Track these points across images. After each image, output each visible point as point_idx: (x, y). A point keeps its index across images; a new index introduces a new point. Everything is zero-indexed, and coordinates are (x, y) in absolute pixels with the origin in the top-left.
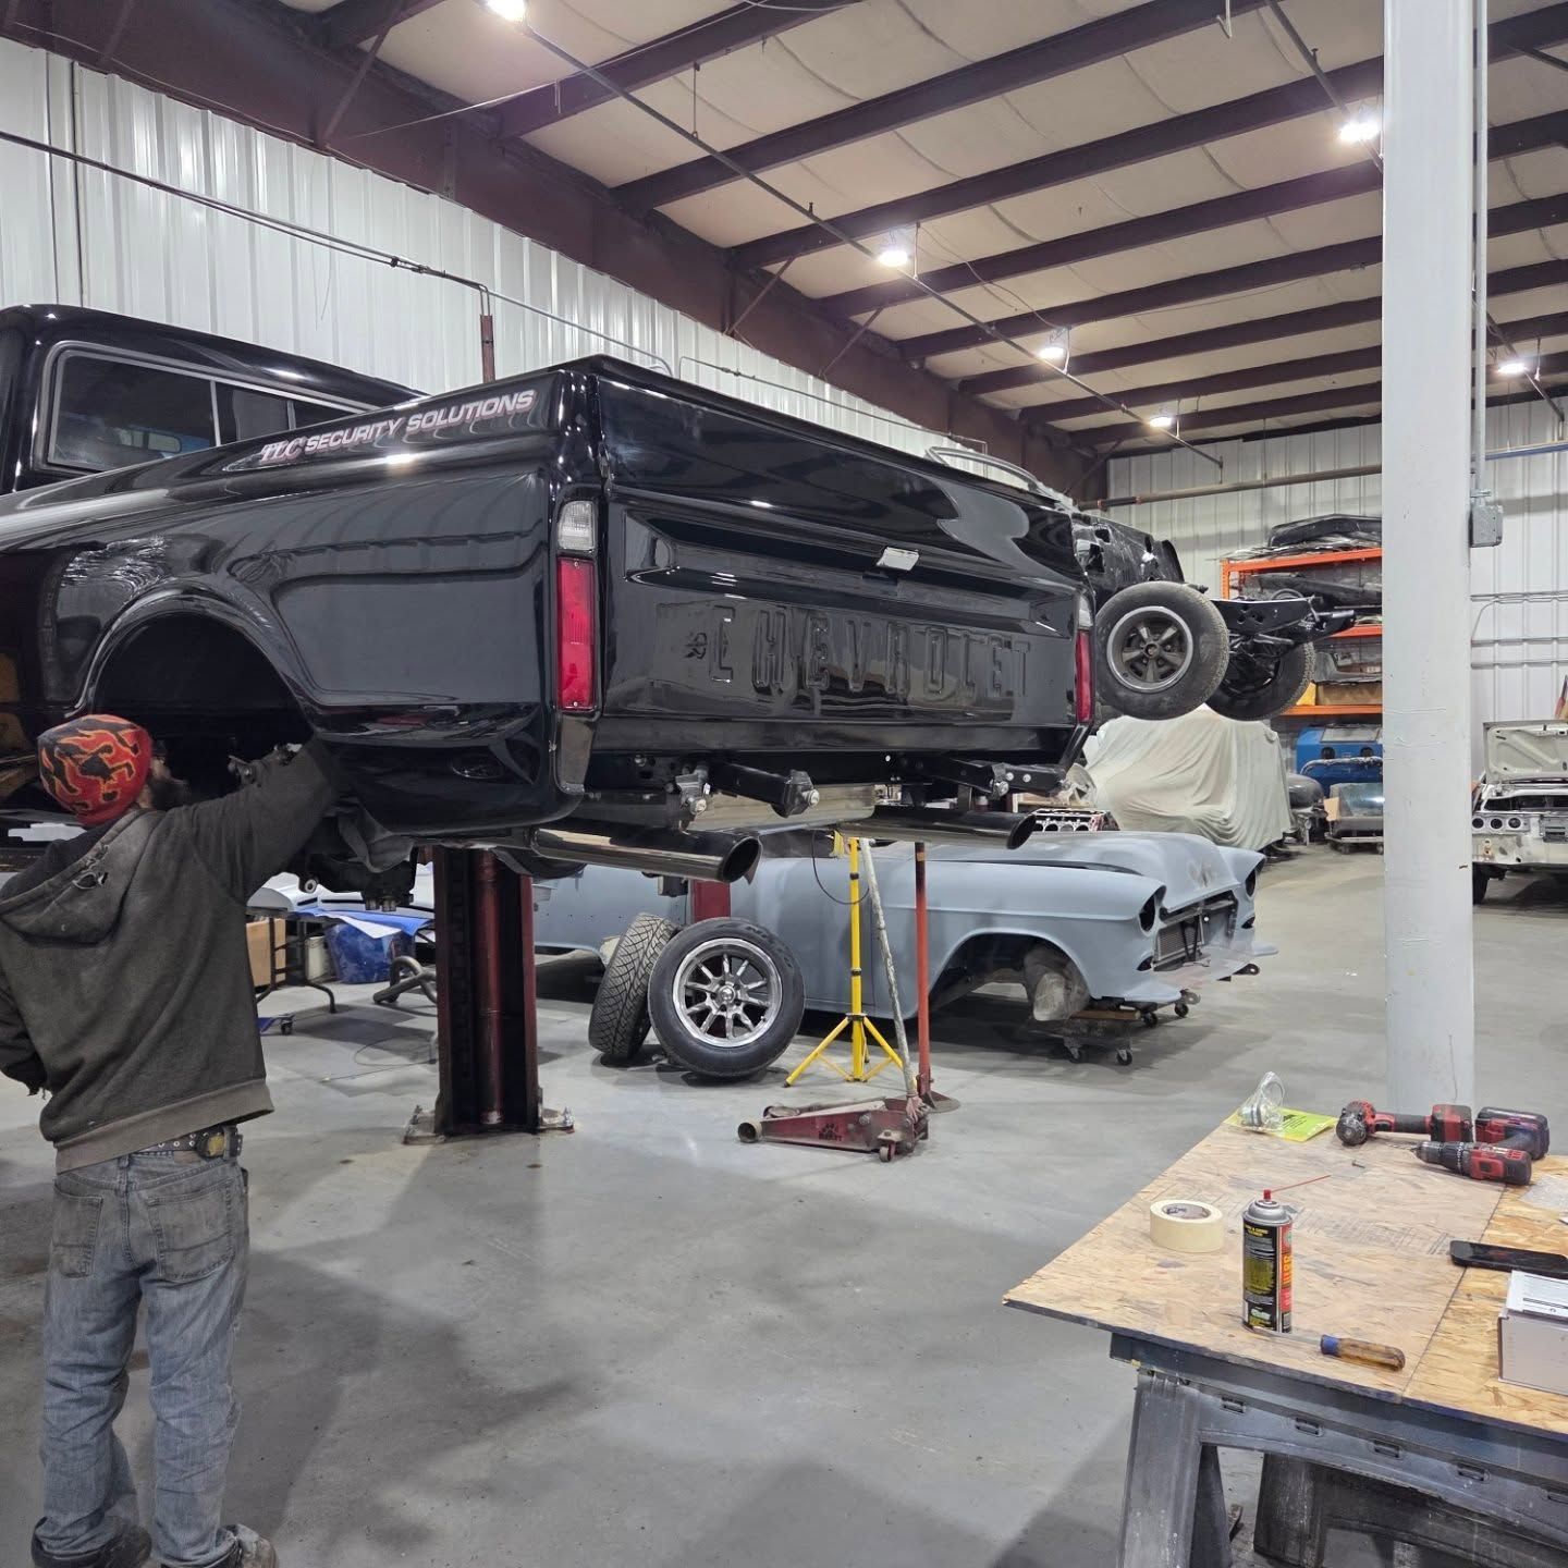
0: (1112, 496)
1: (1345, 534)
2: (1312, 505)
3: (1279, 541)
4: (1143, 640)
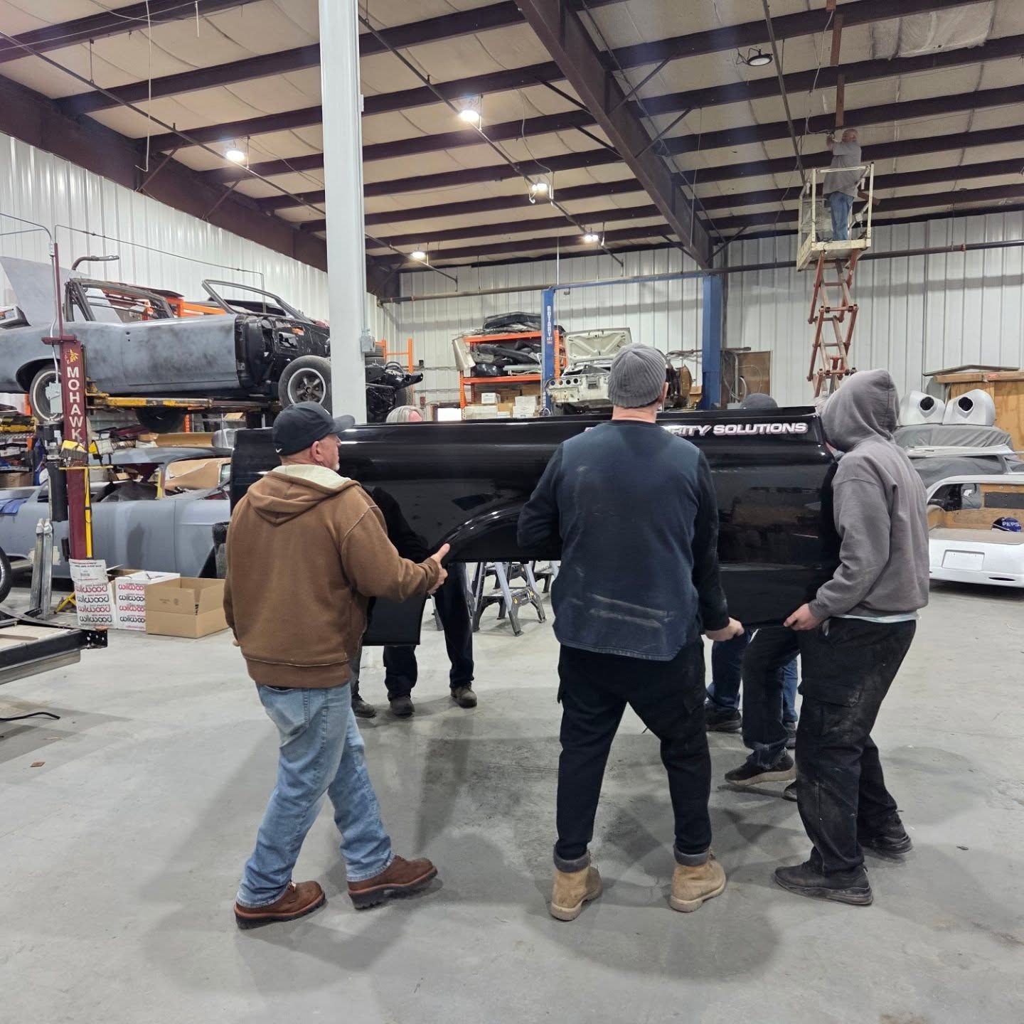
0: (402, 295)
1: (522, 323)
2: (508, 306)
3: (487, 326)
4: (305, 385)
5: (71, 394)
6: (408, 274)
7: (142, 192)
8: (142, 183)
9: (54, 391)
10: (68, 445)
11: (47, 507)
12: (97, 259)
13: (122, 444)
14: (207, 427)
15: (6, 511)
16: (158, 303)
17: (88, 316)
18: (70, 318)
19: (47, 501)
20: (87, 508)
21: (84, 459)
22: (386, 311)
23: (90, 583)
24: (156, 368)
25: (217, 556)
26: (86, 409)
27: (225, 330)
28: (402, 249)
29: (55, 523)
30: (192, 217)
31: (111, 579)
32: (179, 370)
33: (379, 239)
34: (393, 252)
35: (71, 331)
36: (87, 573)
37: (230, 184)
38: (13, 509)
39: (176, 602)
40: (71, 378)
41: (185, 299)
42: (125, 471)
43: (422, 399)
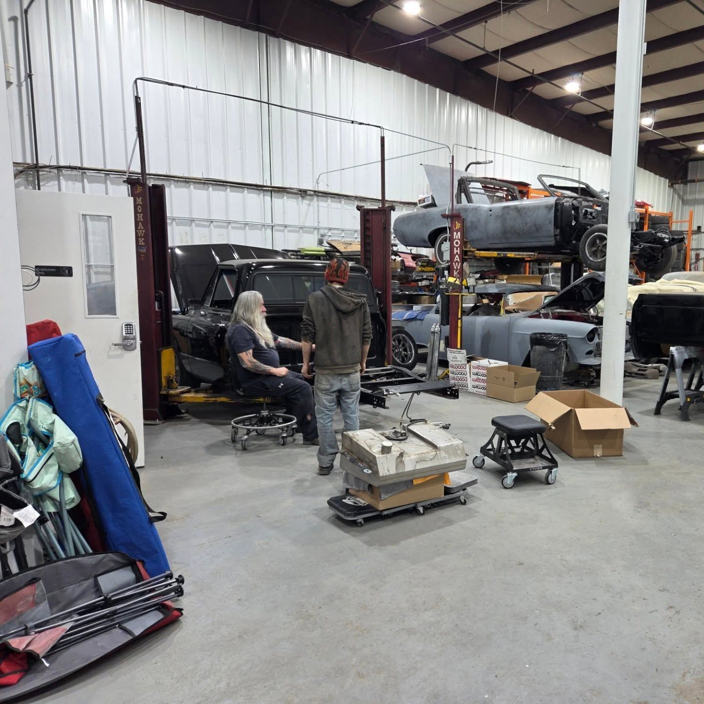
4: (597, 244)
5: (455, 248)
6: (695, 163)
7: (511, 117)
8: (512, 111)
9: (446, 246)
10: (451, 280)
11: (438, 317)
12: (480, 163)
13: (487, 281)
14: (541, 272)
15: (418, 318)
16: (512, 190)
17: (469, 200)
18: (459, 201)
19: (438, 313)
20: (459, 319)
21: (459, 288)
22: (675, 190)
23: (457, 363)
24: (505, 233)
25: (531, 354)
26: (463, 258)
27: (548, 207)
28: (690, 144)
29: (442, 326)
30: (542, 131)
31: (468, 362)
32: (518, 234)
33: (672, 138)
34: (683, 147)
35: (459, 210)
36: (457, 357)
37: (568, 107)
38: (421, 317)
39: (504, 379)
40: (456, 239)
41: (532, 187)
42: (487, 298)
43: (697, 255)
